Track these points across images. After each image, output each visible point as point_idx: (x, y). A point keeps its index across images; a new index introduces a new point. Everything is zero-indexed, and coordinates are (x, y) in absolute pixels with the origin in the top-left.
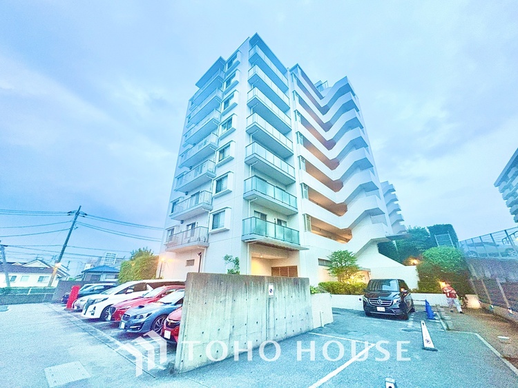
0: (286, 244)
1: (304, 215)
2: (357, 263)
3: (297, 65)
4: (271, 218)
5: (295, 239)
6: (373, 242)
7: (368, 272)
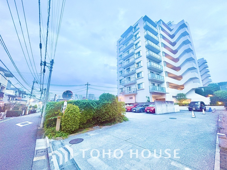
0: (162, 92)
1: (167, 82)
2: (186, 97)
3: (161, 20)
4: (156, 85)
5: (164, 90)
6: (193, 89)
7: (190, 100)
